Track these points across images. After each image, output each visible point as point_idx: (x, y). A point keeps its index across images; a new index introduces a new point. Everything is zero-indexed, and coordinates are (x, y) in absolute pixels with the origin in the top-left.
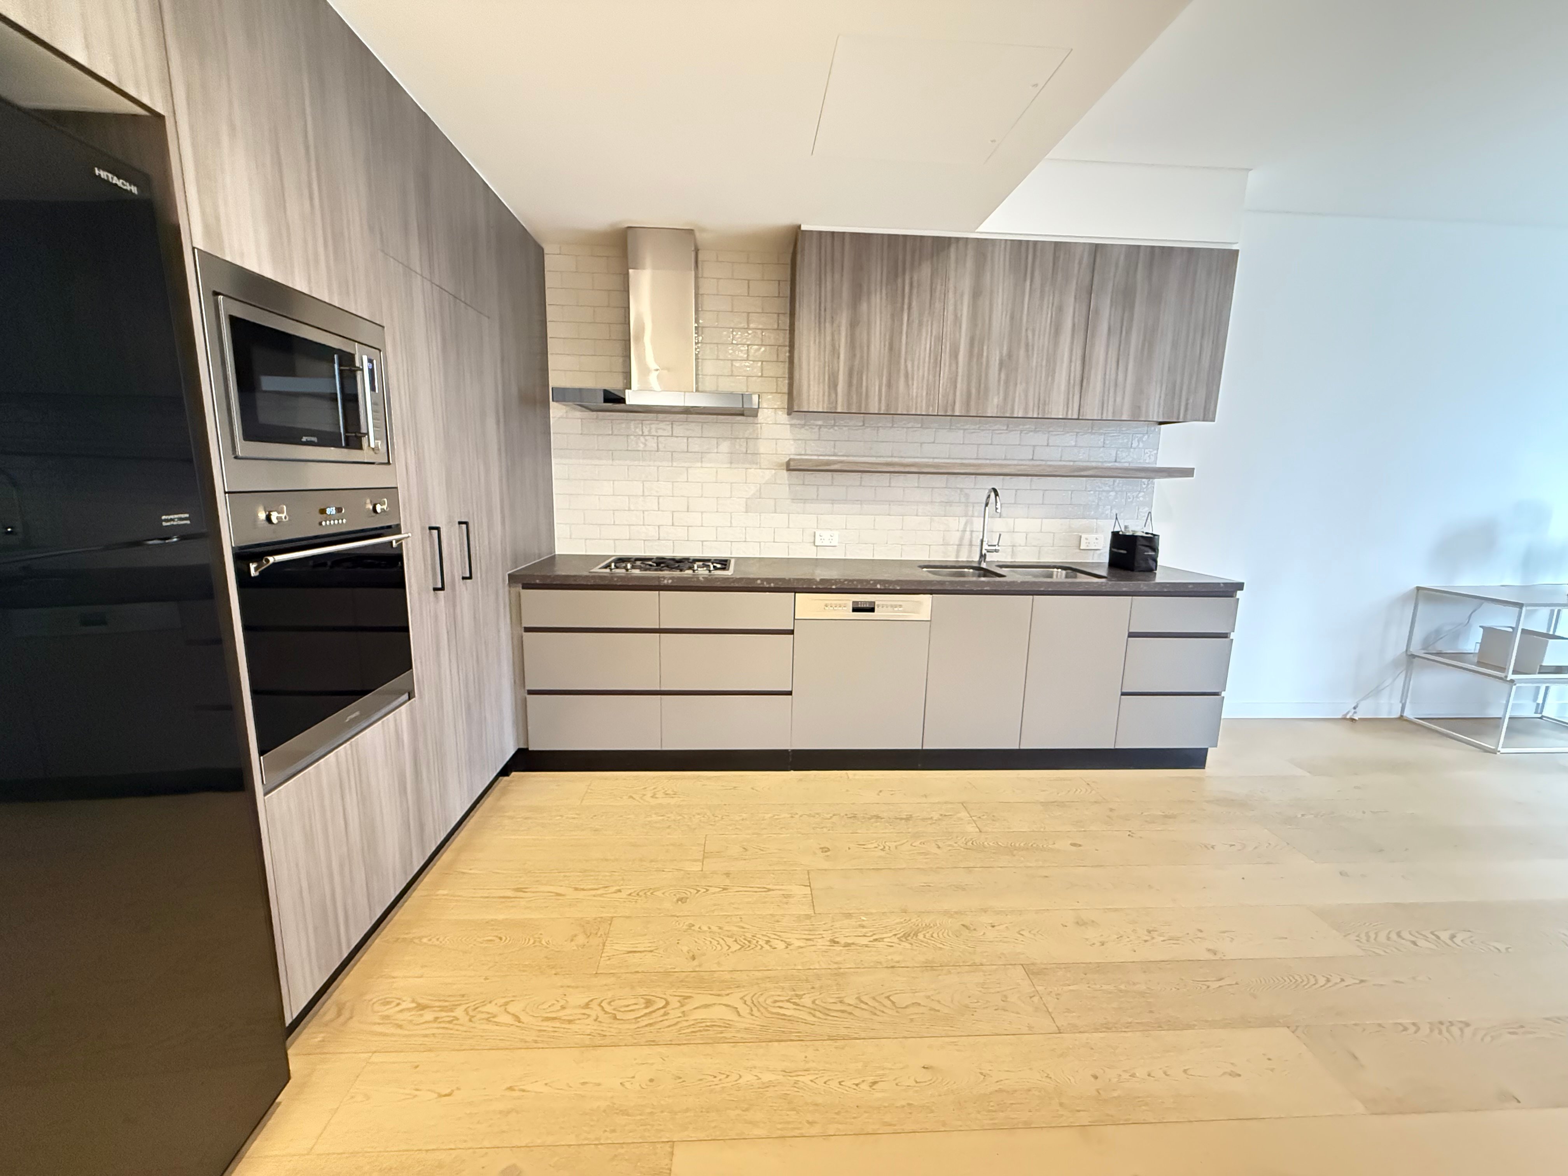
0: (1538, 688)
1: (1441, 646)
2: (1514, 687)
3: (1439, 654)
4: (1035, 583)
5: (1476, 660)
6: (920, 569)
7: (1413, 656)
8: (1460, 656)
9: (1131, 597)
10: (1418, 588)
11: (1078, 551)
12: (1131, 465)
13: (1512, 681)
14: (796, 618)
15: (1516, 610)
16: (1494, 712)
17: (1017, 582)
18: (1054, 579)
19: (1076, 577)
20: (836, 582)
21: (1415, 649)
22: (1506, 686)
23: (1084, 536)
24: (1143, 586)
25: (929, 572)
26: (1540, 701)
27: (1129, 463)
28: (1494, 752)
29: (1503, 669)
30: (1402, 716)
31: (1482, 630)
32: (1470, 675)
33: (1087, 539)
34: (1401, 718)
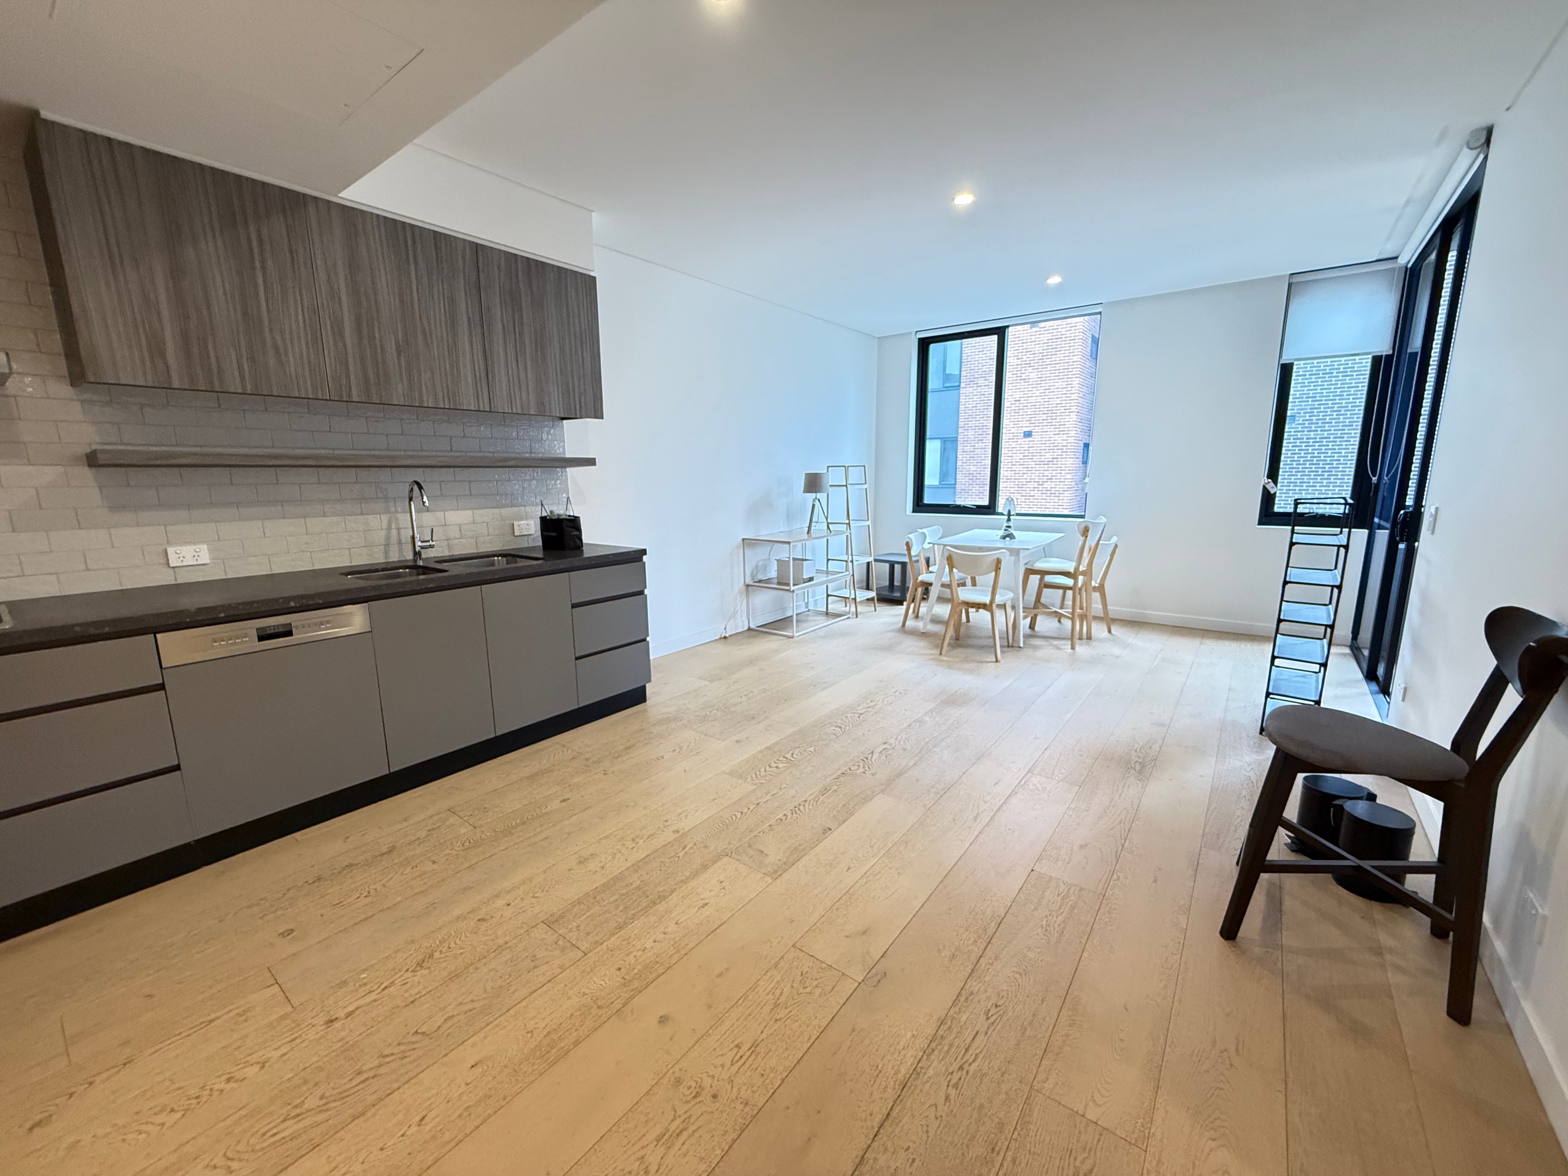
0: (804, 592)
1: (761, 577)
2: (795, 594)
3: (760, 581)
4: (479, 573)
5: (776, 581)
6: (343, 577)
7: (748, 586)
8: (768, 581)
9: (567, 574)
10: (743, 539)
11: (513, 537)
12: (545, 456)
13: (793, 591)
14: (164, 666)
15: (787, 546)
16: (789, 614)
17: (462, 574)
18: (496, 567)
19: (516, 562)
20: (223, 608)
21: (749, 581)
22: (791, 594)
23: (516, 523)
24: (576, 562)
25: (358, 578)
26: (806, 601)
27: (543, 453)
28: (792, 637)
29: (788, 585)
30: (749, 627)
31: (776, 562)
32: (775, 592)
33: (518, 526)
34: (749, 629)
